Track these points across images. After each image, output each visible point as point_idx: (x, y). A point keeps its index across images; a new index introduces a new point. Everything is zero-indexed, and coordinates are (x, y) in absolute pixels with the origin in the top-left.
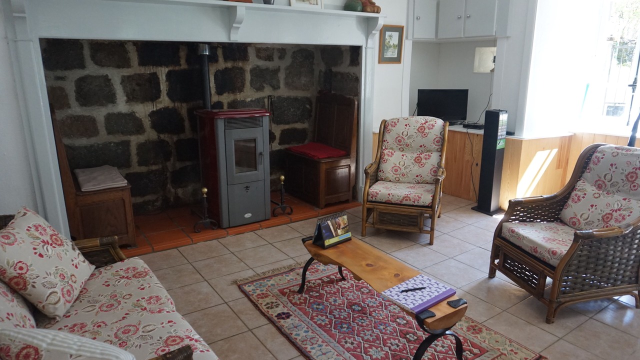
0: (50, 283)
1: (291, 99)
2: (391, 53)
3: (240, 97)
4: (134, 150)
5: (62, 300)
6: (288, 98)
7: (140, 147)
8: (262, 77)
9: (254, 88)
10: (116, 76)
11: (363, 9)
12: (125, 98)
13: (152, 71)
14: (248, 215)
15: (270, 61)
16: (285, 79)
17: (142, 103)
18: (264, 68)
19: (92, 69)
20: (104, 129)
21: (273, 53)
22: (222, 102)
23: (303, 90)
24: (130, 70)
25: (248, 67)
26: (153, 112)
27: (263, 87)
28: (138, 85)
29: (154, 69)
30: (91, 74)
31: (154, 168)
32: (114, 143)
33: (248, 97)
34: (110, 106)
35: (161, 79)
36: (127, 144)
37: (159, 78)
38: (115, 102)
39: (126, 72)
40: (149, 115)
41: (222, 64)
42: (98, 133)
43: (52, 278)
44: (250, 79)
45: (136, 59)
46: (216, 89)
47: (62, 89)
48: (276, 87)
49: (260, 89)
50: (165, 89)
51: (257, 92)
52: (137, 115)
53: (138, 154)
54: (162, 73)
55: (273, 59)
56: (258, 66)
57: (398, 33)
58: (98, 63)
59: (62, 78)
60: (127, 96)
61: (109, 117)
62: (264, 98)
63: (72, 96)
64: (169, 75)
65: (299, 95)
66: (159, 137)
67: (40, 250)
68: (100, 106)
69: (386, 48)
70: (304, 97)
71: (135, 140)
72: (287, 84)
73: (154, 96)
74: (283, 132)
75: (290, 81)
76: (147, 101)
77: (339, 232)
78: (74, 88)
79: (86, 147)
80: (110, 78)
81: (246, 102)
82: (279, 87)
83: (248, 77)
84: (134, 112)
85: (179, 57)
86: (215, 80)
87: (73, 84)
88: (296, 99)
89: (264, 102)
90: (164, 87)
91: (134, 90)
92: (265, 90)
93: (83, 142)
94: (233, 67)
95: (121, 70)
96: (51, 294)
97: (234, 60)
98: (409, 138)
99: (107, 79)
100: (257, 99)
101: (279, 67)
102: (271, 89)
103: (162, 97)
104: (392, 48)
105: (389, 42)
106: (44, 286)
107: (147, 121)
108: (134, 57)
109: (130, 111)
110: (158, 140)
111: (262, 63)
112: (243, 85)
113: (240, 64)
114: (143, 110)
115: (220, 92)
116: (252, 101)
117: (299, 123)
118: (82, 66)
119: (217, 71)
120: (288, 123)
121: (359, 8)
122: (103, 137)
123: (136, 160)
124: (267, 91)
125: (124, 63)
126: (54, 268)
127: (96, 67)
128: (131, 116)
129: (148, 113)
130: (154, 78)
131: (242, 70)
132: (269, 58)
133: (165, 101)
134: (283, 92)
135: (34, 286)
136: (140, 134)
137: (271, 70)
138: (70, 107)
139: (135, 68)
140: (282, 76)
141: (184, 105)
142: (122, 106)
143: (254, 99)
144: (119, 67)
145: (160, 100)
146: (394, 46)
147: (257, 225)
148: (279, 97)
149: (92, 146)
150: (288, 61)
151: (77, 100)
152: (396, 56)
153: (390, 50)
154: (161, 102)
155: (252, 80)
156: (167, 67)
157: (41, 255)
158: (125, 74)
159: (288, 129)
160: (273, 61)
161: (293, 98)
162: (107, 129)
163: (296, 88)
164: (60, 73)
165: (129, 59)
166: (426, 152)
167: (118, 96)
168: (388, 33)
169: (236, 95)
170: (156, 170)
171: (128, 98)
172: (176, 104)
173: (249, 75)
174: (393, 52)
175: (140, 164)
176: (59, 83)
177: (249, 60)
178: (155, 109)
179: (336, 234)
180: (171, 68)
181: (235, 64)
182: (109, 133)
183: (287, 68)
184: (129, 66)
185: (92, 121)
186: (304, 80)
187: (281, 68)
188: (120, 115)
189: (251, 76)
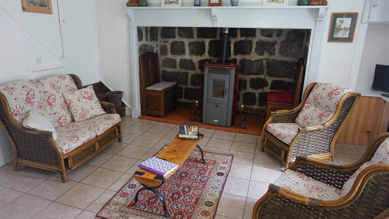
0: (77, 109)
1: (282, 62)
2: (342, 34)
3: (247, 57)
4: (190, 77)
5: (79, 116)
6: (281, 61)
7: (193, 76)
8: (262, 47)
9: (257, 53)
10: (186, 42)
11: (309, 4)
12: (189, 52)
13: (202, 40)
14: (216, 121)
15: (270, 37)
16: (280, 49)
17: (196, 55)
18: (266, 41)
19: (178, 39)
20: (179, 65)
21: (273, 32)
22: (236, 59)
23: (293, 57)
24: (193, 39)
25: (255, 41)
26: (200, 60)
27: (264, 53)
28: (195, 47)
29: (204, 39)
30: (177, 41)
31: (197, 87)
32: (182, 73)
33: (253, 58)
34: (183, 55)
35: (206, 44)
36: (187, 74)
37: (205, 44)
38: (185, 54)
39: (191, 40)
40: (198, 62)
41: (239, 38)
42: (176, 67)
43: (78, 108)
44: (255, 47)
45: (196, 34)
46: (234, 52)
47: (166, 46)
48: (272, 54)
49: (261, 54)
50: (207, 50)
51: (259, 55)
52: (193, 61)
53: (191, 80)
54: (207, 41)
55: (272, 36)
56: (261, 40)
57: (351, 18)
58: (181, 36)
59: (166, 42)
60: (190, 52)
61: (181, 61)
62: (263, 59)
63: (169, 49)
64: (210, 43)
65: (289, 60)
66: (201, 73)
67: (80, 99)
68: (179, 55)
69: (335, 30)
70: (293, 62)
71: (191, 73)
72: (281, 52)
73: (202, 53)
74: (274, 82)
75: (283, 50)
76: (198, 55)
77: (190, 133)
78: (170, 46)
79: (171, 73)
80: (184, 43)
81: (251, 61)
82: (274, 54)
83: (254, 46)
84: (192, 60)
85: (216, 34)
86: (234, 46)
87: (170, 45)
88: (286, 62)
89: (263, 62)
90: (207, 48)
91: (193, 49)
92: (265, 54)
93: (170, 70)
94: (246, 40)
95: (189, 39)
96: (75, 113)
97: (247, 36)
98: (321, 99)
99: (183, 43)
100: (259, 60)
101: (276, 41)
102: (269, 54)
103: (205, 53)
104: (343, 31)
105: (340, 26)
106: (74, 109)
107: (197, 64)
108: (195, 34)
109: (191, 59)
110: (201, 74)
111: (264, 38)
112: (251, 51)
113: (250, 39)
114: (196, 59)
115: (236, 54)
116: (255, 60)
117: (286, 78)
118: (174, 37)
119: (236, 42)
120: (278, 77)
121: (306, 3)
122: (178, 69)
123: (190, 82)
124: (266, 55)
125: (191, 36)
126: (81, 106)
127: (179, 37)
128: (191, 61)
129: (198, 61)
130: (203, 44)
131: (251, 43)
132: (270, 35)
133: (206, 56)
134: (277, 56)
135: (71, 108)
136: (193, 70)
137: (270, 43)
138: (167, 54)
139: (195, 39)
140: (277, 47)
141: (216, 59)
142: (187, 56)
143: (256, 59)
144: (188, 38)
145: (204, 55)
146: (346, 29)
147: (219, 128)
148: (273, 60)
149: (173, 72)
150: (283, 38)
151: (171, 51)
152: (347, 36)
153: (340, 32)
154: (205, 56)
155: (256, 48)
156: (210, 39)
157: (79, 100)
158: (191, 41)
159: (278, 81)
160: (272, 37)
161: (284, 62)
162: (180, 66)
163: (287, 55)
164: (166, 40)
165: (193, 34)
166: (329, 112)
167: (186, 51)
168: (338, 20)
169: (245, 56)
170: (198, 89)
171: (191, 53)
172: (212, 58)
173: (255, 45)
174: (343, 34)
175: (192, 84)
176: (165, 44)
177: (256, 36)
178: (201, 59)
179: (187, 133)
180: (211, 39)
181: (247, 38)
182: (181, 68)
183: (282, 42)
184: (193, 37)
185: (175, 61)
186: (294, 50)
187: (277, 42)
188: (186, 60)
189: (257, 46)
